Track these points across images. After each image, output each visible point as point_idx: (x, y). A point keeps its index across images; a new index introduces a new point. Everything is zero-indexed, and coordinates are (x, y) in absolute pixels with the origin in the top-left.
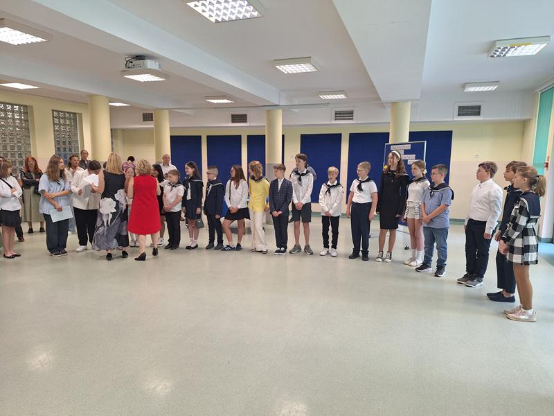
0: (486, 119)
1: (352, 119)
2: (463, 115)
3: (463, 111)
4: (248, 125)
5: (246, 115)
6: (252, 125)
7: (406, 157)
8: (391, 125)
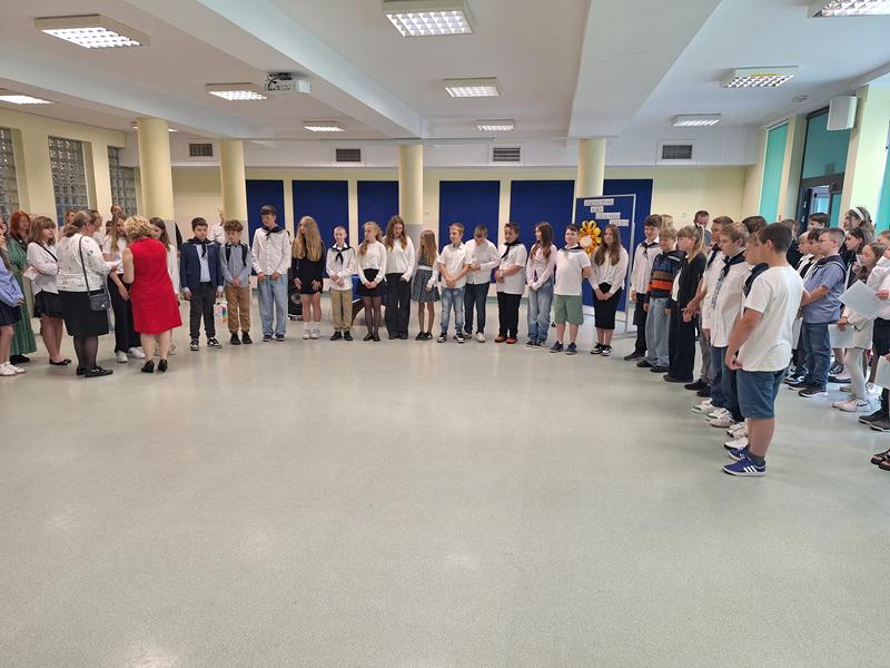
0: (699, 163)
1: (519, 160)
2: (668, 157)
3: (671, 152)
4: (363, 165)
5: (360, 150)
6: (368, 165)
7: (608, 215)
8: (579, 170)
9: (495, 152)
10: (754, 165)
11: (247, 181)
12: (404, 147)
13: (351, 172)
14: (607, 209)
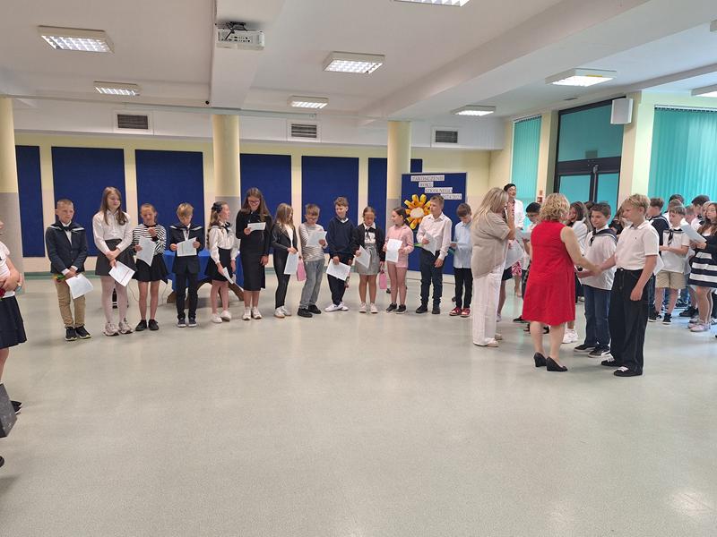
0: (463, 147)
1: (315, 137)
2: (439, 141)
3: (442, 136)
4: (150, 133)
5: (146, 117)
6: (156, 134)
7: (438, 190)
8: (389, 149)
9: (293, 128)
10: (501, 150)
11: (16, 146)
12: (221, 117)
13: (131, 140)
14: (437, 184)
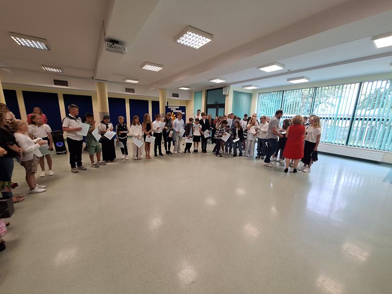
1: (134, 93)
3: (174, 95)
4: (69, 88)
8: (160, 98)
9: (126, 89)
10: (190, 101)
12: (100, 83)
14: (177, 109)
